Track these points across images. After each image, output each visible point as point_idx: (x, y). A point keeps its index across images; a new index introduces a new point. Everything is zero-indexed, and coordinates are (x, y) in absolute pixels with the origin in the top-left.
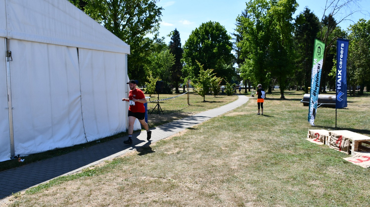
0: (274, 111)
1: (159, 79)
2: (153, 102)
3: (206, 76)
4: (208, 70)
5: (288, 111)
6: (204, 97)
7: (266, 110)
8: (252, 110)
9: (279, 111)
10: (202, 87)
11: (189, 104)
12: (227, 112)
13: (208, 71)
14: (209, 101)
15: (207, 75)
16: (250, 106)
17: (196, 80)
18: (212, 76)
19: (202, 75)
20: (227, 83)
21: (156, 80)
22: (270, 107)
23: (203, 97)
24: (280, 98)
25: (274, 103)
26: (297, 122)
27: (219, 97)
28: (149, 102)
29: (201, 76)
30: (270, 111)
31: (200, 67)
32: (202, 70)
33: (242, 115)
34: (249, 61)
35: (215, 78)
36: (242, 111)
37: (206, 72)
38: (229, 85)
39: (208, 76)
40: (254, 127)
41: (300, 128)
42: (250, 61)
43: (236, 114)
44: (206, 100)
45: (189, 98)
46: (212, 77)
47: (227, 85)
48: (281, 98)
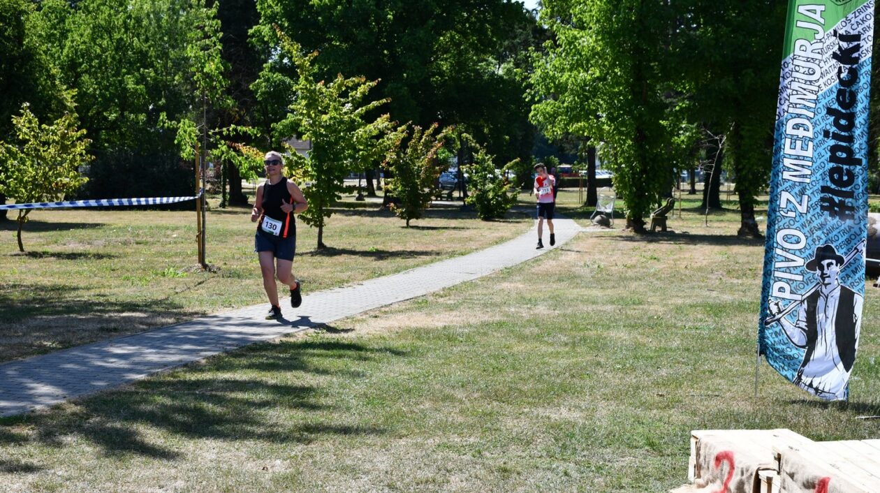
0: (640, 303)
1: (70, 125)
2: (34, 255)
3: (333, 114)
4: (339, 79)
5: (711, 307)
6: (320, 225)
7: (593, 303)
8: (522, 300)
9: (666, 305)
10: (306, 173)
11: (205, 266)
12: (366, 313)
13: (340, 86)
14: (349, 247)
15: (336, 109)
16: (533, 279)
17: (245, 133)
18: (367, 112)
19: (308, 106)
20: (479, 156)
21: (54, 133)
22: (634, 285)
23: (316, 226)
24: (736, 234)
25: (675, 260)
26: (711, 372)
27: (423, 228)
28: (17, 250)
29: (302, 114)
30: (609, 308)
31: (298, 67)
32: (306, 79)
33: (427, 332)
34: (576, 38)
35: (382, 122)
36: (451, 308)
37: (333, 88)
38: (490, 163)
39: (346, 113)
40: (428, 405)
41: (694, 413)
42: (578, 36)
43: (408, 323)
44: (327, 243)
45: (204, 232)
46: (369, 117)
47: (477, 163)
48: (739, 232)
